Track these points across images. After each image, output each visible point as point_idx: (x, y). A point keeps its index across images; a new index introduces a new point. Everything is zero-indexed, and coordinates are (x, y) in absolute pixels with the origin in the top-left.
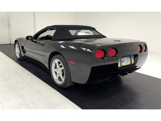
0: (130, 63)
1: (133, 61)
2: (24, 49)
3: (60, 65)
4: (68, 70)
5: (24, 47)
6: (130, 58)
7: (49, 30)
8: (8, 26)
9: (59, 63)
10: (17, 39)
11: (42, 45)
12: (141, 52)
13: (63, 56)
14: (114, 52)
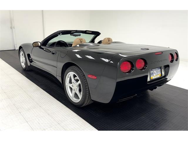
0: (161, 75)
1: (163, 73)
2: (30, 57)
3: (76, 78)
4: (87, 84)
5: (31, 55)
6: (160, 69)
7: (61, 34)
8: (11, 28)
9: (75, 76)
10: (21, 45)
11: (53, 54)
12: (172, 61)
13: (78, 67)
14: (143, 63)
